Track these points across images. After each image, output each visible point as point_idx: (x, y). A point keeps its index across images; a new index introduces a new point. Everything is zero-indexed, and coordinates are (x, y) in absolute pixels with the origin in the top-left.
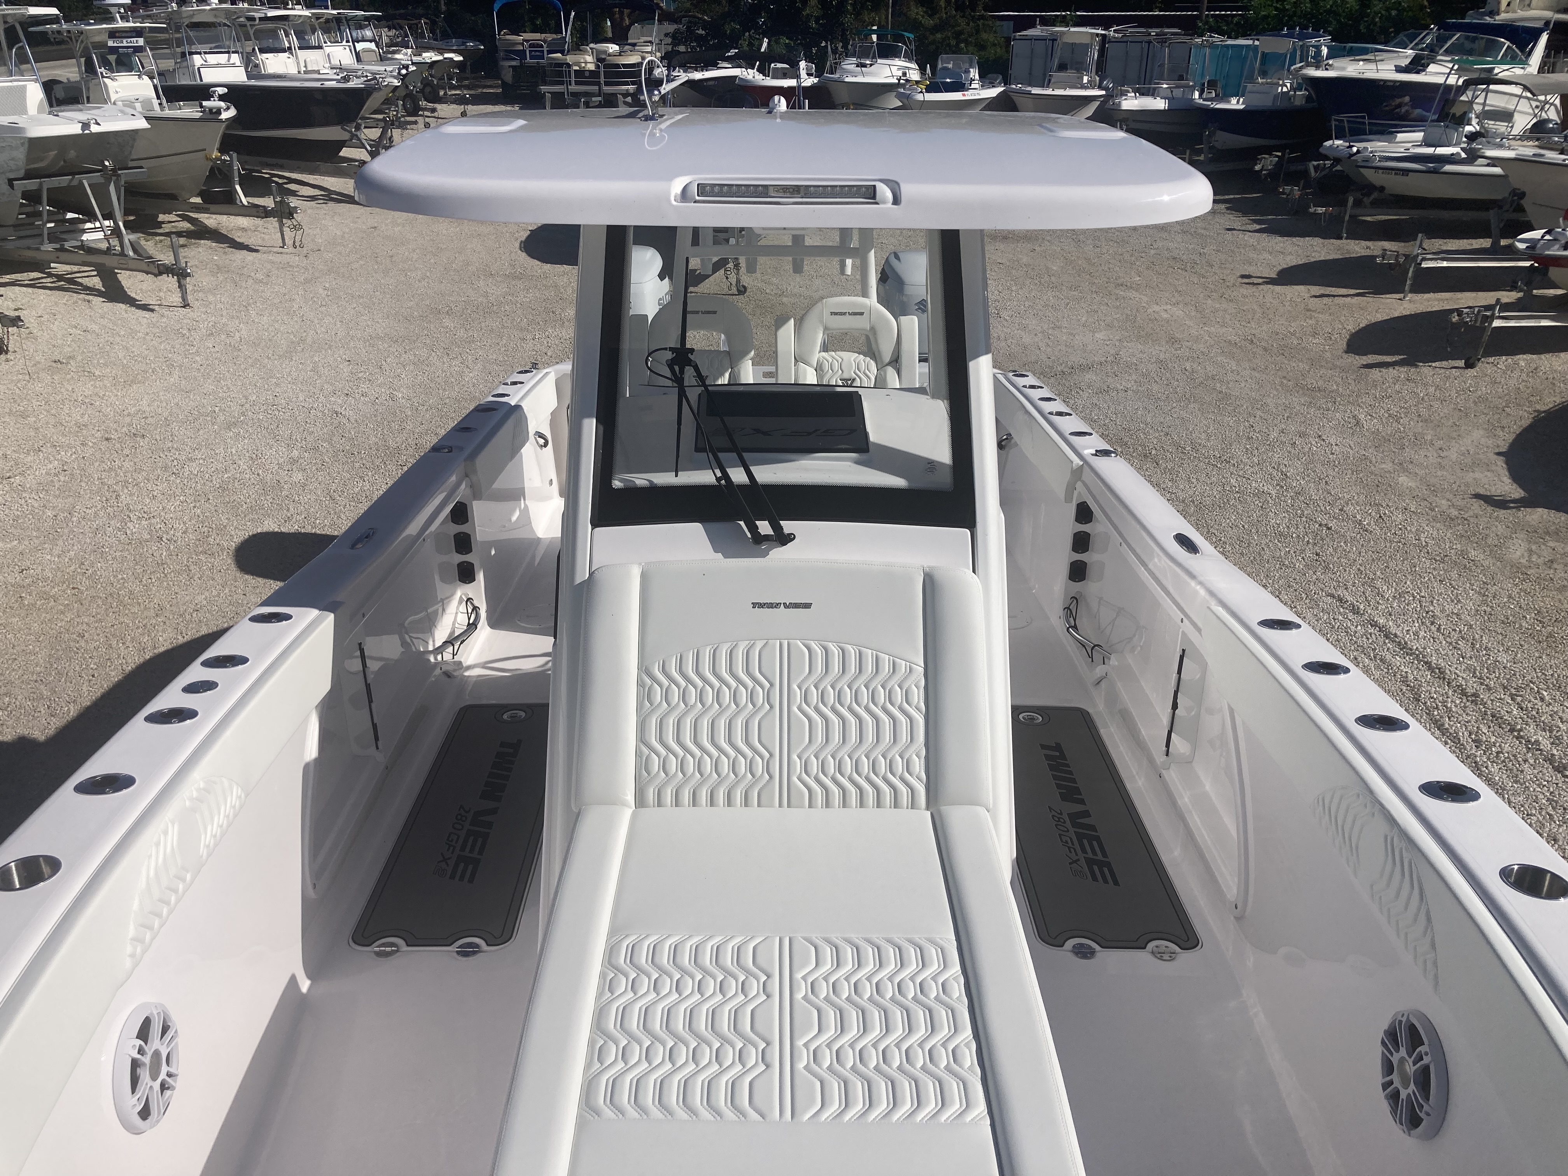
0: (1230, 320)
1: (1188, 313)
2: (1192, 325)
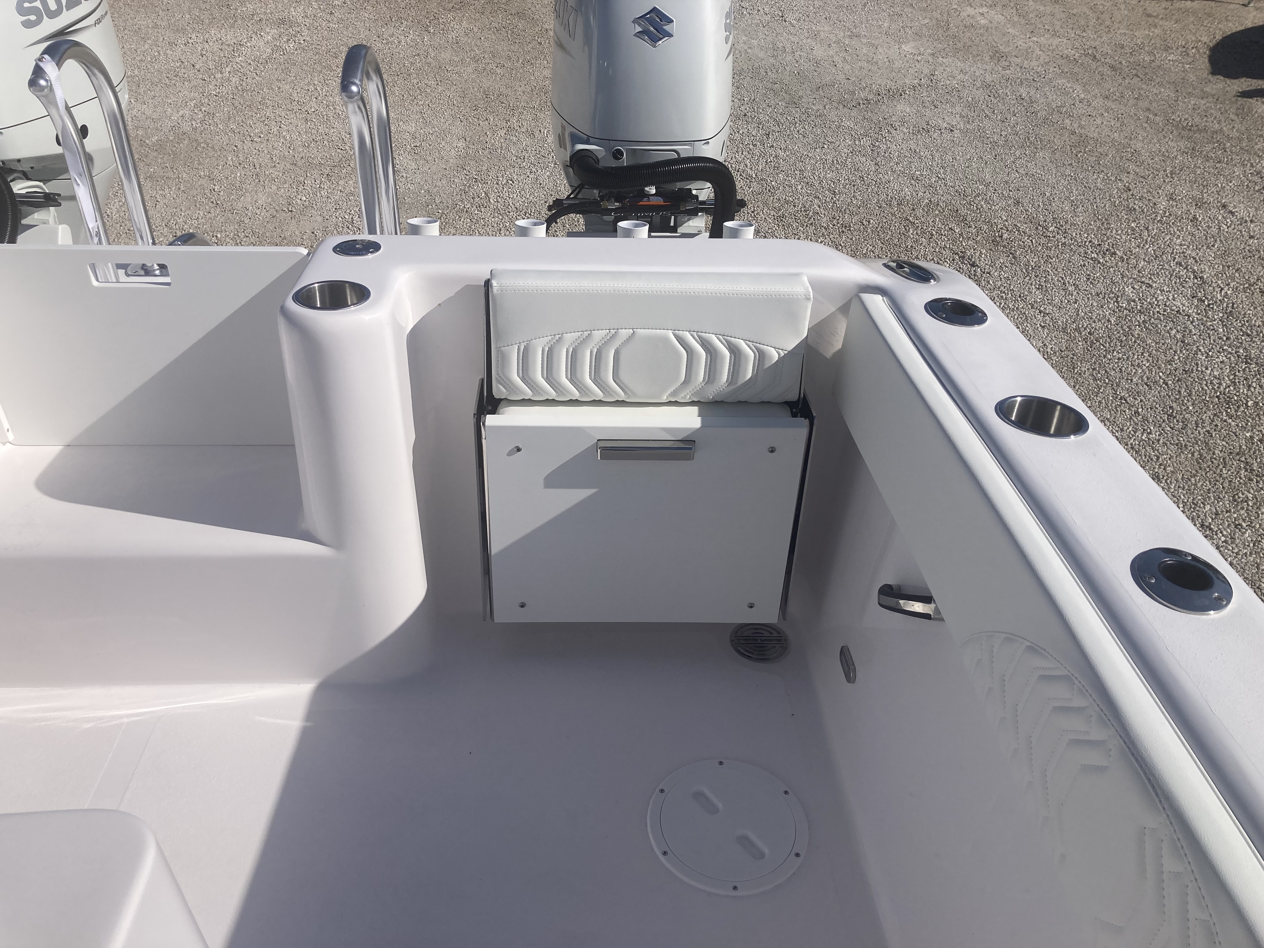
1: (1009, 17)
2: (1017, 33)
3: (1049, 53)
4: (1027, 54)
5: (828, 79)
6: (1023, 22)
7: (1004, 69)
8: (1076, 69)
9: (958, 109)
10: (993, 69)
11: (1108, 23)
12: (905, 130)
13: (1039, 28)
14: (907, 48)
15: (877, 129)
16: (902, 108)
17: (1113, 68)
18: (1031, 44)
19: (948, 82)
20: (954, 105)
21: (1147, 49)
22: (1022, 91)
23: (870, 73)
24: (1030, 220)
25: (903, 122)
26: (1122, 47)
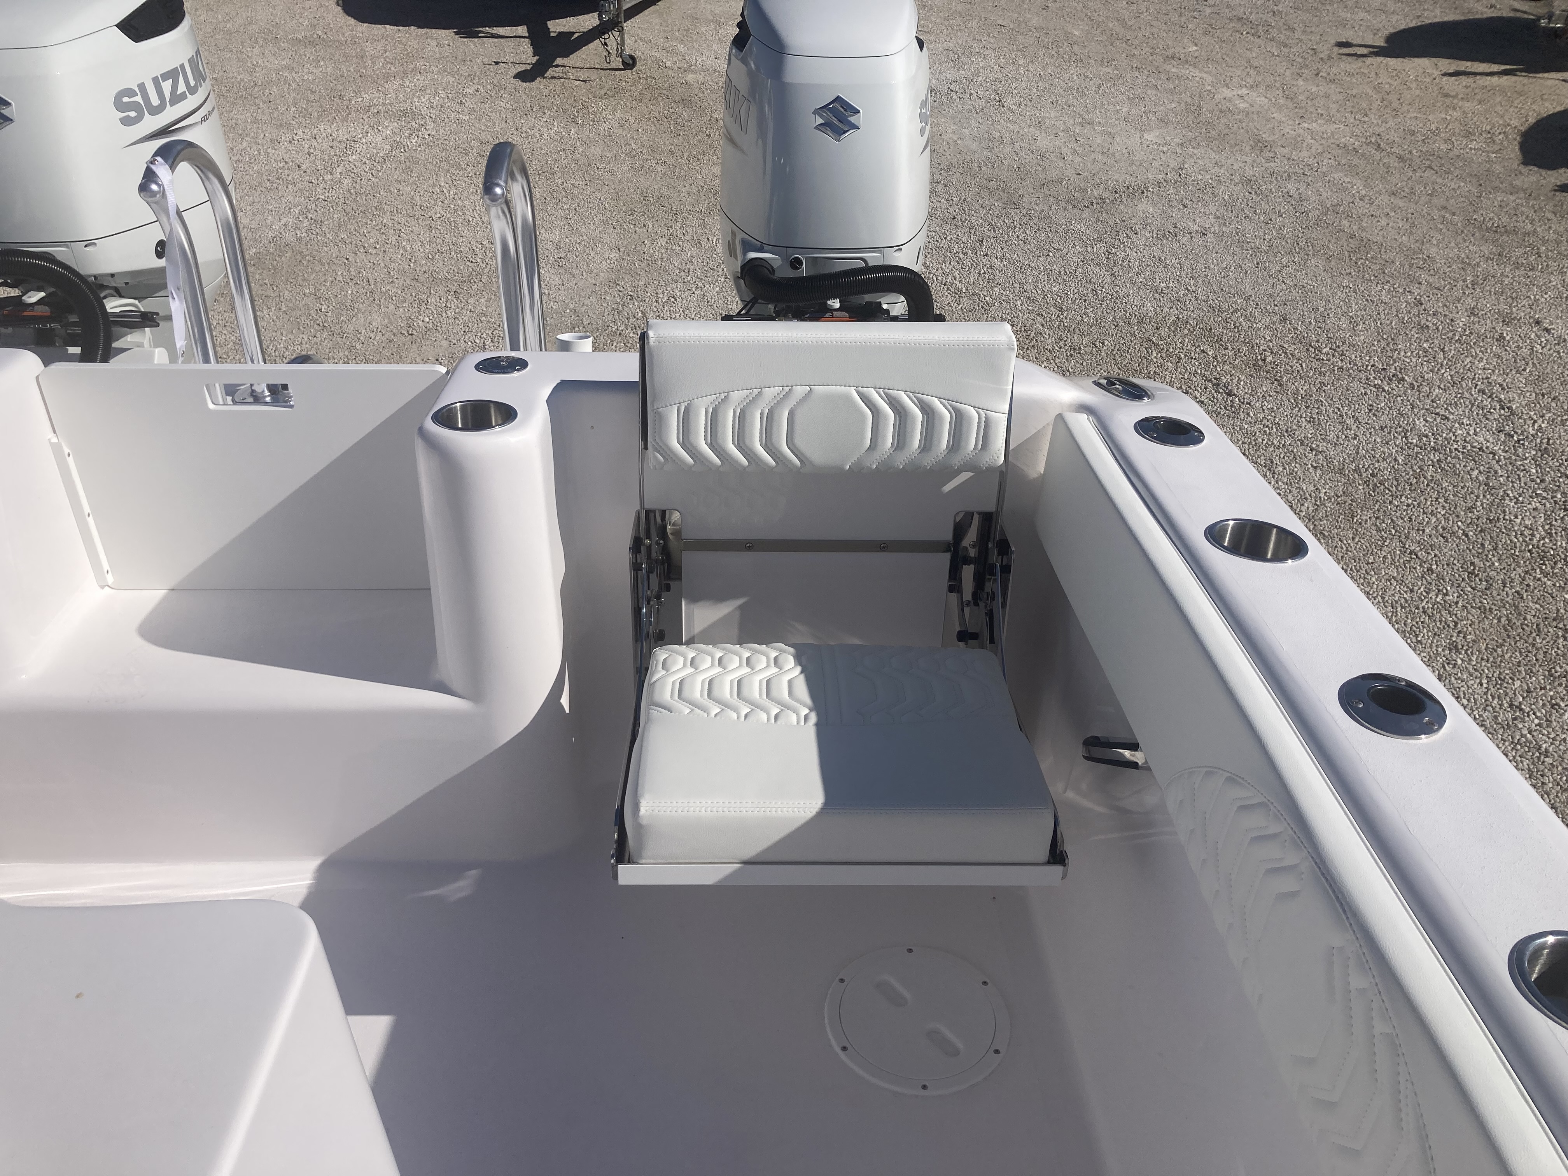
0: (1338, 111)
1: (1274, 100)
2: (1283, 119)
3: (1323, 142)
4: (1296, 143)
5: (1054, 174)
6: (1290, 105)
7: (1268, 160)
8: (1356, 161)
9: (1212, 208)
10: (1254, 161)
11: (1395, 105)
12: (1148, 235)
13: (1311, 113)
14: (1151, 137)
15: (1114, 233)
16: (1144, 207)
17: (1401, 158)
18: (1301, 131)
19: (1200, 177)
20: (1206, 204)
21: (1443, 135)
22: (1290, 186)
23: (1105, 167)
24: (1300, 340)
25: (1145, 225)
26: (1413, 133)
